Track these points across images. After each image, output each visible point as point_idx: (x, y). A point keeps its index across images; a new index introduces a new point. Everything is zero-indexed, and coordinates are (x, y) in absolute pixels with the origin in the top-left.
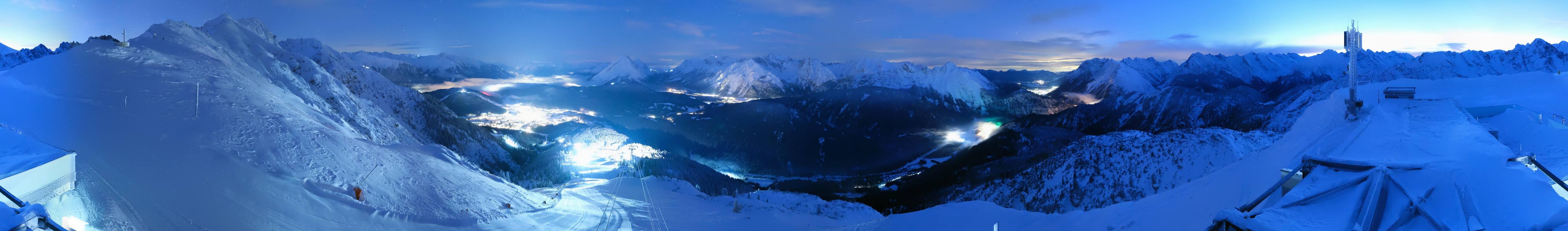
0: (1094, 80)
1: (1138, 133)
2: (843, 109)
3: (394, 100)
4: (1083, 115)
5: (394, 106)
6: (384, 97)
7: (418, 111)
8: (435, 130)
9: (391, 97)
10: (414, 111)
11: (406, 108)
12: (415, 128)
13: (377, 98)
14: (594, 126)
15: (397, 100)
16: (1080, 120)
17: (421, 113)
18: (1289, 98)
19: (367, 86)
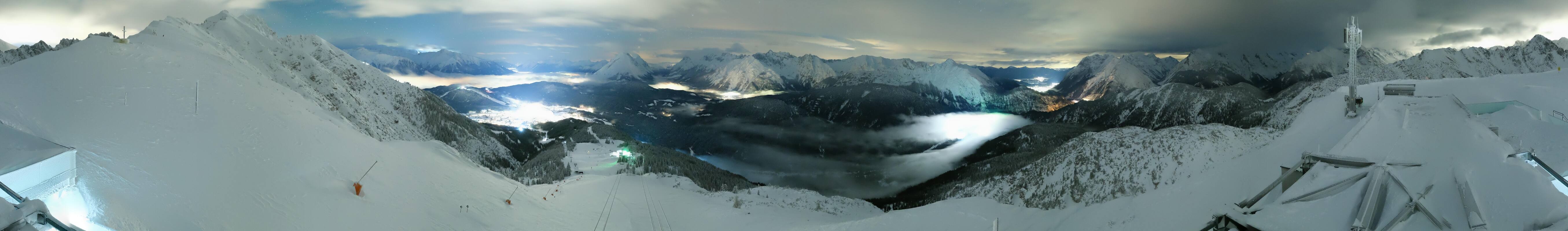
0: (1093, 77)
1: (1138, 130)
2: (842, 107)
3: (394, 97)
4: (1084, 112)
5: (394, 103)
6: (384, 93)
7: (418, 108)
8: (435, 126)
9: (391, 94)
10: (414, 108)
11: (407, 104)
12: (415, 125)
13: (377, 94)
14: (594, 123)
15: (397, 96)
16: (1081, 115)
17: (421, 110)
18: (1288, 94)
19: (367, 82)
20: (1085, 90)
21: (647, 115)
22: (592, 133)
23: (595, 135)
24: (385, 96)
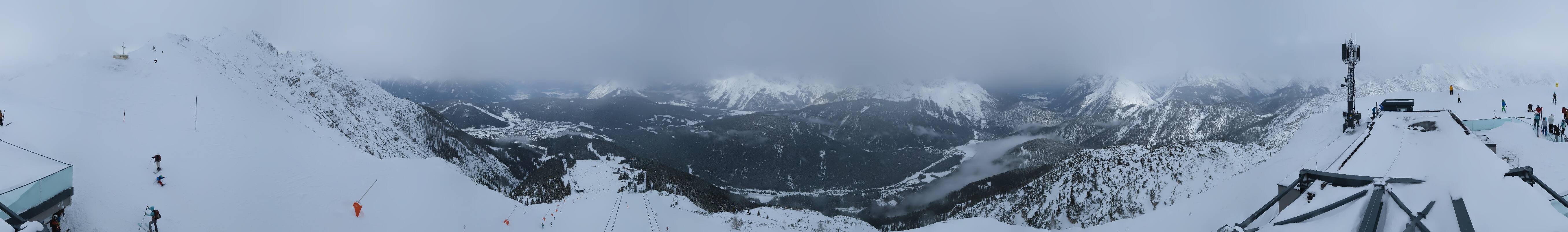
0: (1092, 92)
1: (1137, 147)
2: (843, 122)
3: (393, 113)
4: (1081, 128)
5: (394, 119)
6: (383, 110)
7: (418, 124)
8: (436, 143)
9: (391, 110)
10: (415, 124)
11: (407, 121)
12: (416, 142)
13: (377, 111)
14: (595, 139)
15: (397, 112)
16: (1078, 132)
17: (421, 126)
18: (1286, 110)
19: (367, 98)
20: (1083, 106)
21: (647, 130)
22: (592, 150)
23: (595, 151)
24: (385, 112)
